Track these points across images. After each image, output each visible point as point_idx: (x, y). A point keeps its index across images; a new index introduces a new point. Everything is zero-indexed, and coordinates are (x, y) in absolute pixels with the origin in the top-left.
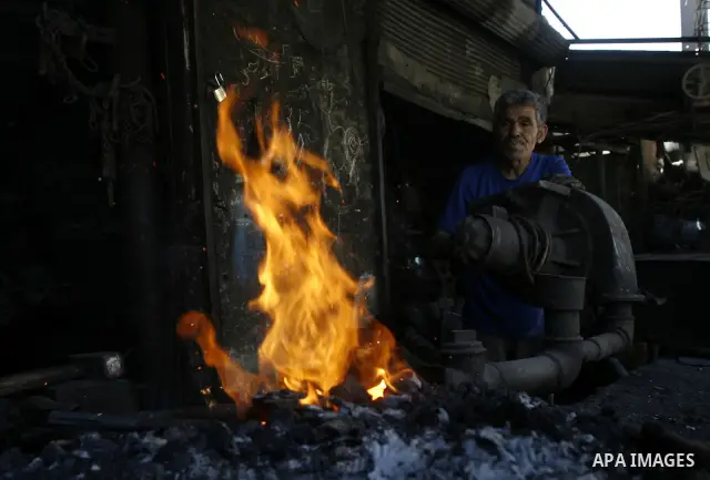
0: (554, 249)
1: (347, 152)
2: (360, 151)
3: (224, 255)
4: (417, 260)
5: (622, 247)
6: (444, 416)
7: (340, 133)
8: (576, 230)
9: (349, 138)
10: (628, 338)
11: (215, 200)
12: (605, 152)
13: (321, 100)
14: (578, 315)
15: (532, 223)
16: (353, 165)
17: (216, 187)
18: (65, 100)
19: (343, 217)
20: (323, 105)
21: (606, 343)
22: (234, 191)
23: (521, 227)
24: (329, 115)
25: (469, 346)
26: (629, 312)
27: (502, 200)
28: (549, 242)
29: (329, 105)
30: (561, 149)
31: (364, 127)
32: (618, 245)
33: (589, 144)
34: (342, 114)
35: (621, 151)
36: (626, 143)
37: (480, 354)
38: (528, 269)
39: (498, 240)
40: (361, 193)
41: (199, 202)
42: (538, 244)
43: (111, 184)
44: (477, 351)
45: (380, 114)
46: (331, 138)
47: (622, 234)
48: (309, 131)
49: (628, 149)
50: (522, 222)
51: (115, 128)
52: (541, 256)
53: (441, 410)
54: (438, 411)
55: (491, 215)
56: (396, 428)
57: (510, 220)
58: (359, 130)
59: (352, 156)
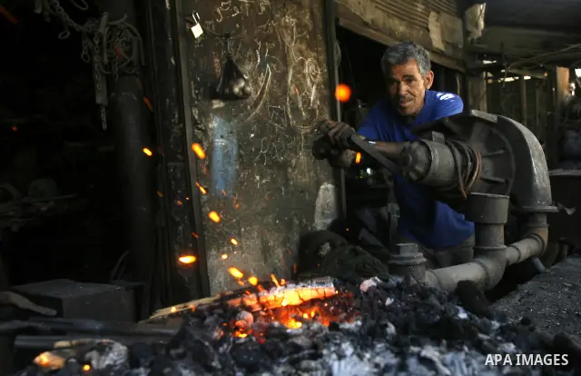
0: (484, 168)
1: (308, 80)
2: (319, 78)
3: (204, 170)
4: (369, 171)
5: (539, 167)
6: (391, 329)
7: (302, 63)
8: (501, 152)
9: (309, 68)
10: (543, 241)
11: (195, 123)
12: (527, 78)
13: (286, 35)
14: (502, 228)
15: (465, 146)
16: (314, 90)
17: (196, 112)
18: (60, 36)
19: (306, 135)
20: (287, 39)
21: (525, 248)
22: (211, 115)
23: (456, 150)
24: (293, 47)
25: (412, 258)
26: (544, 221)
27: (440, 127)
28: (479, 162)
29: (292, 37)
30: (490, 75)
31: (322, 58)
32: (536, 165)
33: (514, 71)
34: (303, 47)
35: (540, 77)
36: (544, 70)
37: (421, 264)
38: (462, 185)
39: (437, 161)
40: (320, 114)
41: (181, 125)
42: (470, 164)
43: (103, 110)
44: (419, 261)
45: (336, 44)
46: (294, 68)
47: (540, 155)
48: (275, 61)
49: (546, 75)
50: (457, 146)
51: (106, 61)
52: (472, 174)
53: (390, 324)
54: (386, 326)
55: (431, 139)
56: (352, 341)
57: (446, 144)
58: (318, 60)
59: (313, 83)
